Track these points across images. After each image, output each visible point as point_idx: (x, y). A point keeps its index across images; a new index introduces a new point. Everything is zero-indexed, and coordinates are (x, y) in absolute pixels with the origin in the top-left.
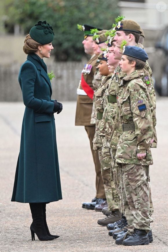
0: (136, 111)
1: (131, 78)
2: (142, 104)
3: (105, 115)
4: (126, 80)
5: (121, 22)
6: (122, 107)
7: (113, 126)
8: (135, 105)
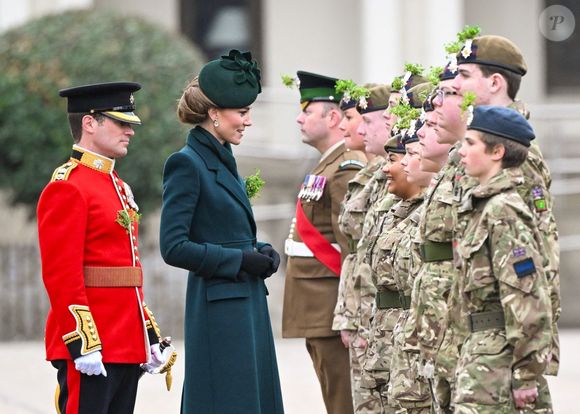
0: (507, 276)
1: (493, 192)
2: (523, 258)
3: (417, 296)
4: (477, 195)
5: (474, 42)
6: (467, 267)
7: (441, 322)
8: (504, 261)
